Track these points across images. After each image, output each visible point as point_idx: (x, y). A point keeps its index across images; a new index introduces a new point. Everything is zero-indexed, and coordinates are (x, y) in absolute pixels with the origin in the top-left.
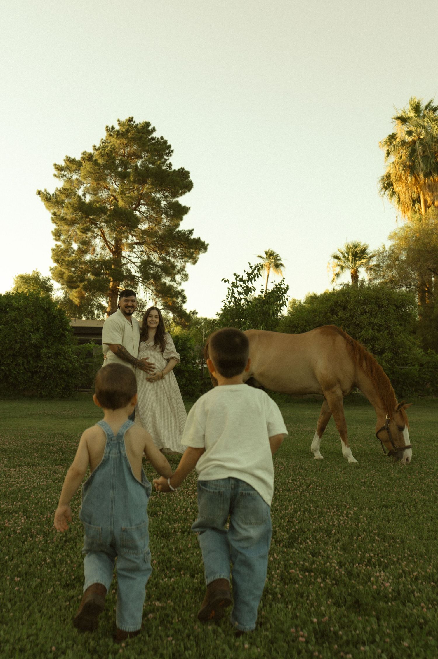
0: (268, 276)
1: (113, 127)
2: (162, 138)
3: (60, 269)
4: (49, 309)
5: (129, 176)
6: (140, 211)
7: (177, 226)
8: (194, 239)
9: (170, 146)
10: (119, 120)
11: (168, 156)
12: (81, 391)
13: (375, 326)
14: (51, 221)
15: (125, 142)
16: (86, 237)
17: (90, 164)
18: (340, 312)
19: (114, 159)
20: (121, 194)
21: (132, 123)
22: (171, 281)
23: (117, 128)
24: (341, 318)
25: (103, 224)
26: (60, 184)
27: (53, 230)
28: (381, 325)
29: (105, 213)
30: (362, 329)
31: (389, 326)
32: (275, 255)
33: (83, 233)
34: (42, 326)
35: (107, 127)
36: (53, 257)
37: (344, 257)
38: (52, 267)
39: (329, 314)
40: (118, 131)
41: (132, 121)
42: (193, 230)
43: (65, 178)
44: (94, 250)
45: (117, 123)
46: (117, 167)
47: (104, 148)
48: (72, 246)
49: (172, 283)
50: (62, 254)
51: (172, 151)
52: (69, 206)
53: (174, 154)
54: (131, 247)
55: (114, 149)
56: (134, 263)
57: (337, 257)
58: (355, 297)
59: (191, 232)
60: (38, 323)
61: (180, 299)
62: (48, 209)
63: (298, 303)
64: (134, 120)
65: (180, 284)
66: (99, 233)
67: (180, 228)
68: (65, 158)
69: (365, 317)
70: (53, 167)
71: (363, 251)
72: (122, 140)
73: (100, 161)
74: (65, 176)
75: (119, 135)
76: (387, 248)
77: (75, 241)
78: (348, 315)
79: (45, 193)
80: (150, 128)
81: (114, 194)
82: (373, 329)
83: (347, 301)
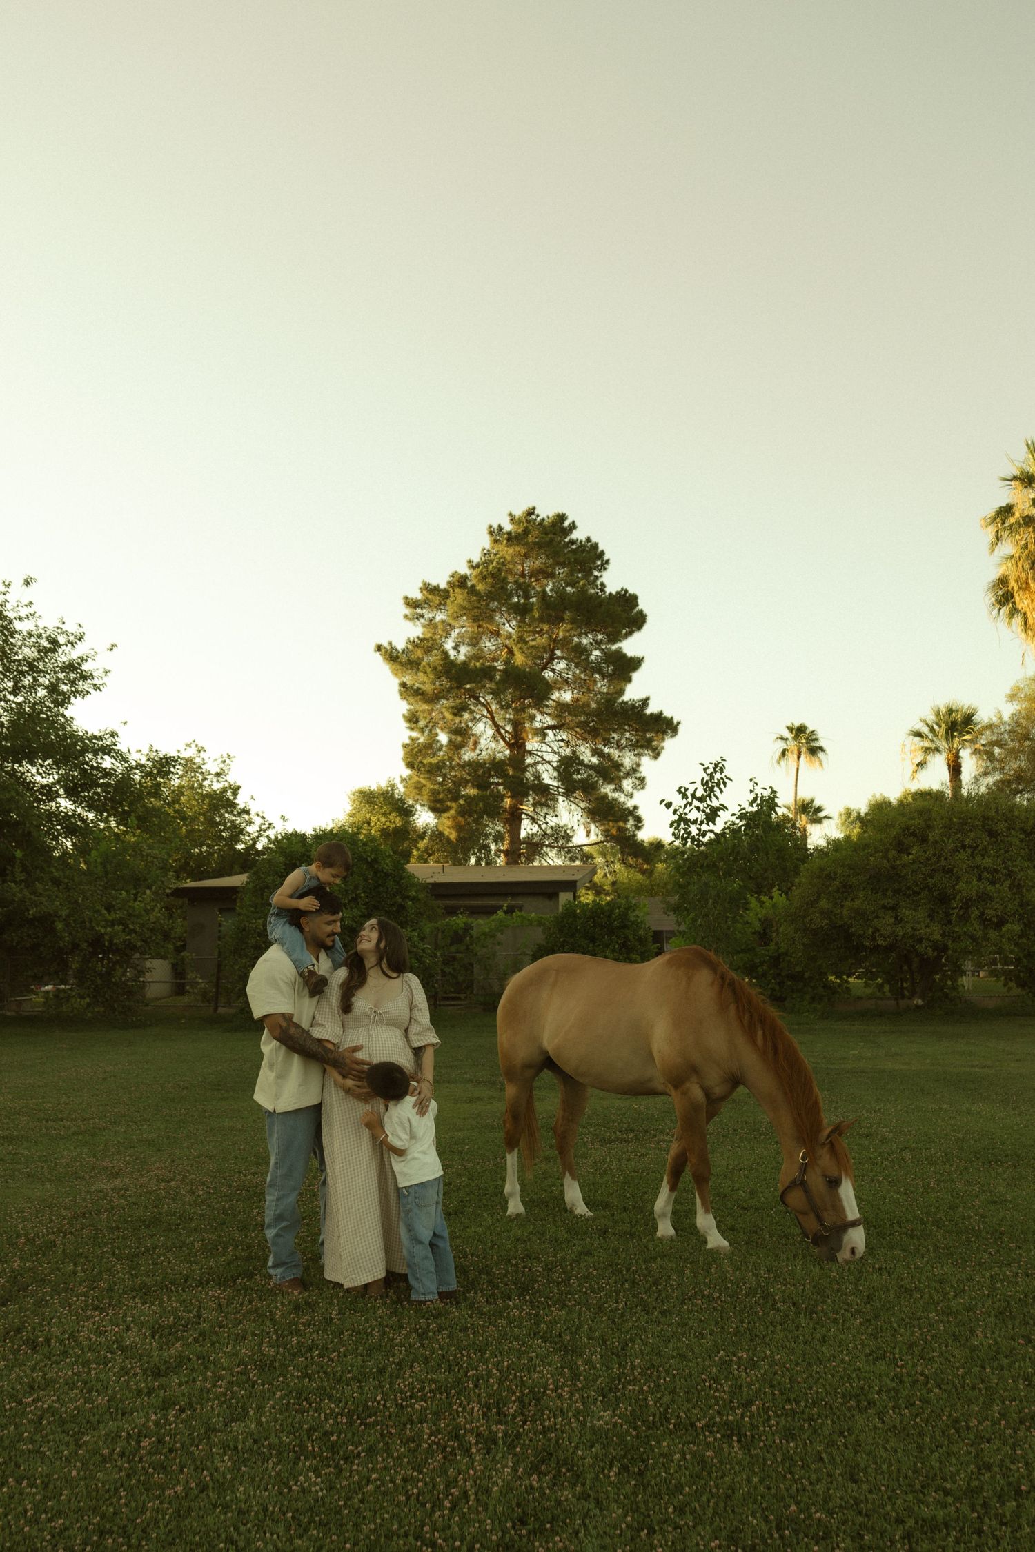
0: (798, 769)
1: (499, 526)
2: (588, 540)
3: (417, 778)
4: (376, 861)
5: (532, 610)
6: (553, 671)
7: (621, 692)
8: (652, 714)
9: (602, 553)
10: (510, 515)
11: (600, 571)
12: (444, 1005)
13: (986, 874)
14: (398, 696)
15: (523, 551)
16: (460, 722)
17: (463, 594)
18: (915, 848)
19: (505, 581)
20: (518, 642)
21: (533, 517)
22: (615, 790)
23: (508, 527)
25: (489, 697)
26: (416, 631)
27: (405, 712)
28: (996, 871)
29: (491, 679)
30: (958, 878)
31: (1012, 871)
32: (808, 732)
33: (455, 715)
34: (364, 892)
35: (490, 527)
36: (404, 759)
37: (932, 730)
38: (404, 776)
39: (892, 854)
40: (509, 533)
41: (533, 513)
42: (648, 699)
43: (422, 620)
44: (476, 743)
45: (508, 518)
46: (510, 596)
47: (486, 563)
48: (438, 738)
49: (616, 795)
50: (420, 751)
51: (607, 562)
52: (429, 670)
53: (610, 567)
54: (541, 733)
55: (503, 564)
56: (549, 762)
57: (918, 734)
58: (942, 819)
59: (645, 702)
60: (356, 887)
61: (631, 823)
62: (396, 675)
63: (854, 815)
64: (536, 512)
65: (631, 796)
66: (485, 713)
67: (626, 697)
68: (421, 585)
69: (962, 856)
70: (402, 602)
71: (968, 719)
72: (518, 549)
73: (480, 587)
74: (422, 616)
75: (511, 539)
76: (1006, 718)
77: (442, 729)
78: (930, 852)
79: (389, 648)
80: (566, 524)
81: (507, 642)
82: (980, 879)
83: (929, 827)
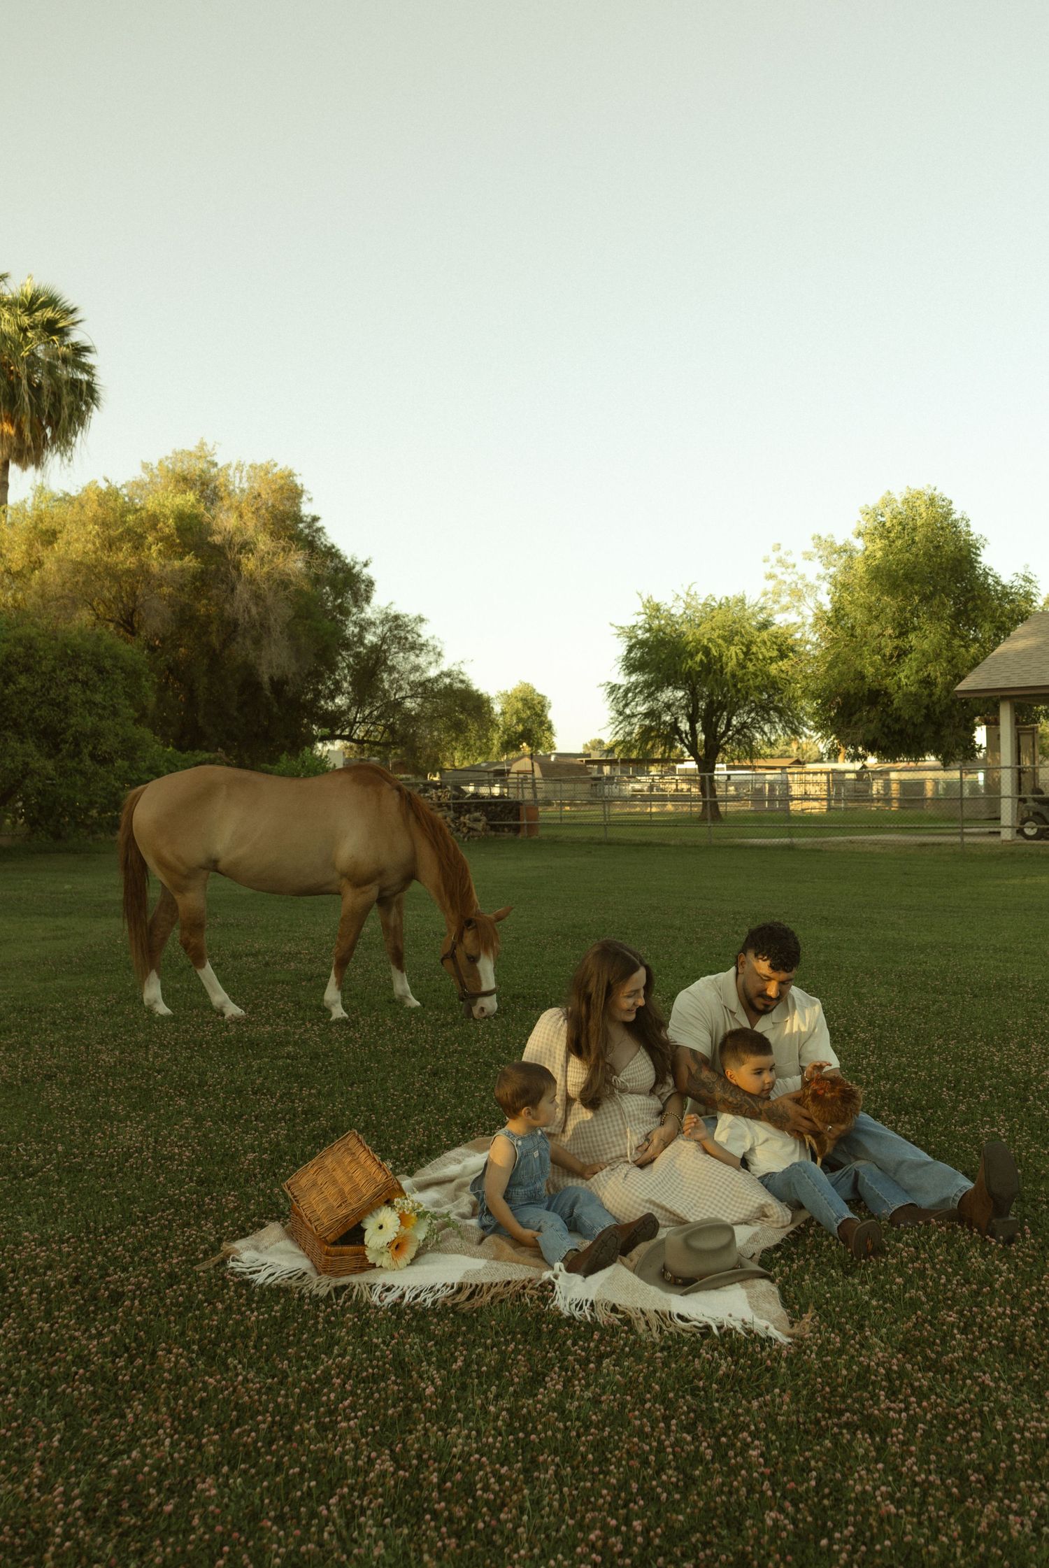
24: (24, 689)
78: (38, 684)
